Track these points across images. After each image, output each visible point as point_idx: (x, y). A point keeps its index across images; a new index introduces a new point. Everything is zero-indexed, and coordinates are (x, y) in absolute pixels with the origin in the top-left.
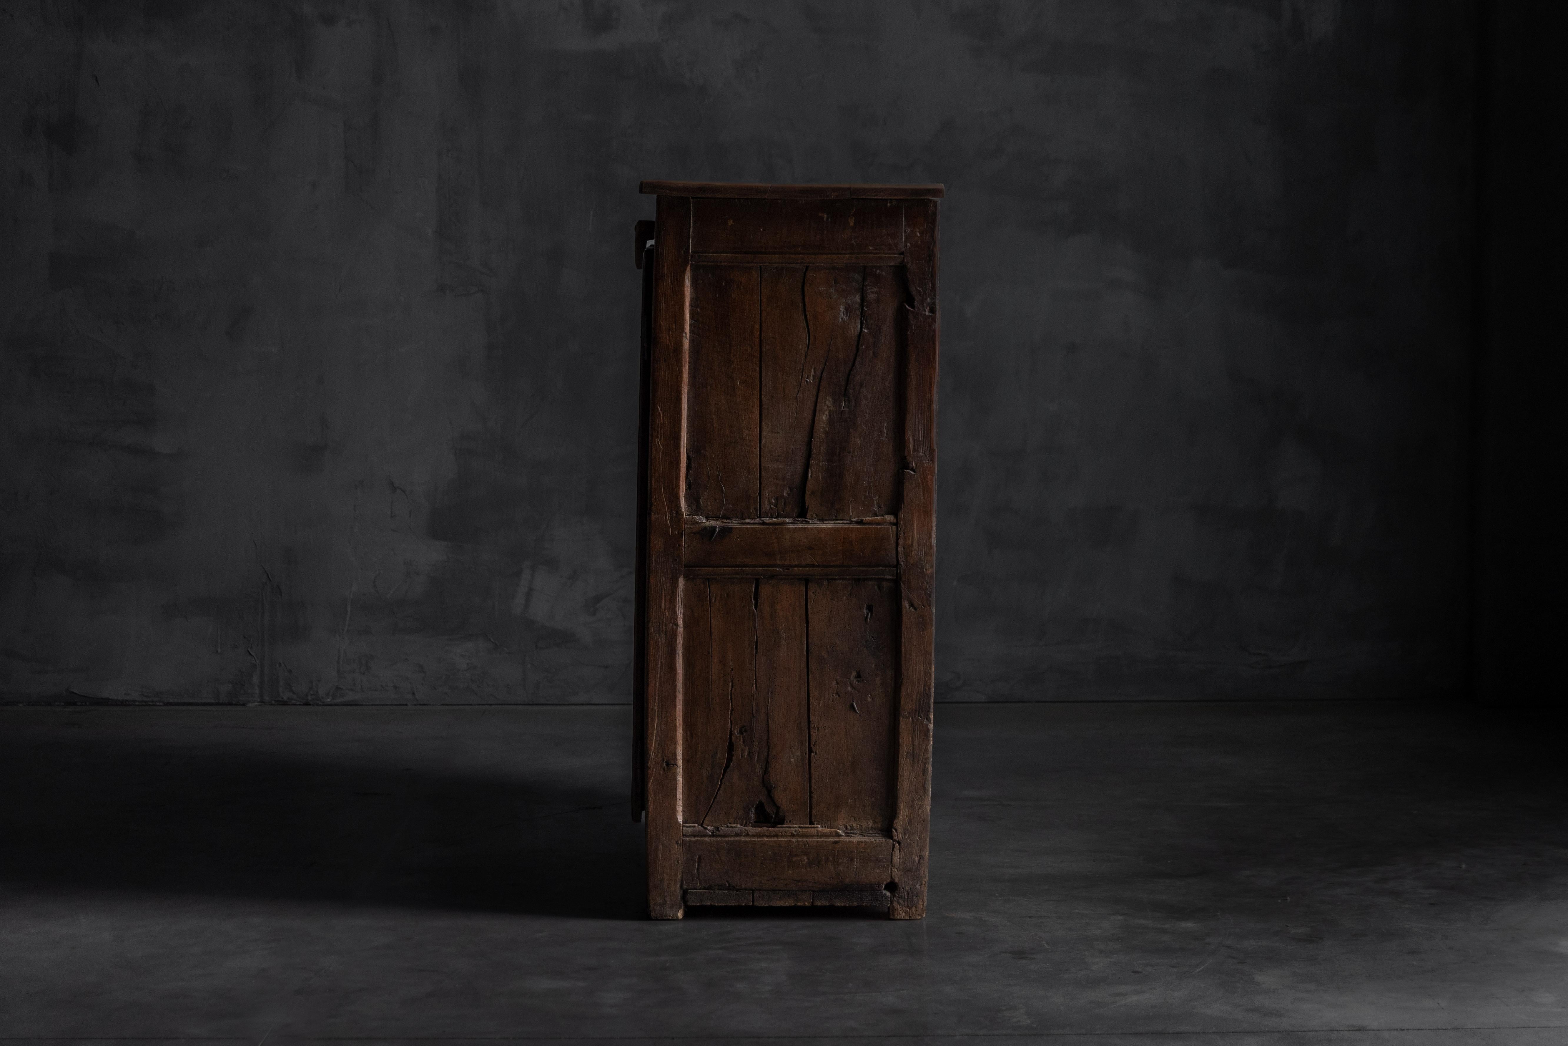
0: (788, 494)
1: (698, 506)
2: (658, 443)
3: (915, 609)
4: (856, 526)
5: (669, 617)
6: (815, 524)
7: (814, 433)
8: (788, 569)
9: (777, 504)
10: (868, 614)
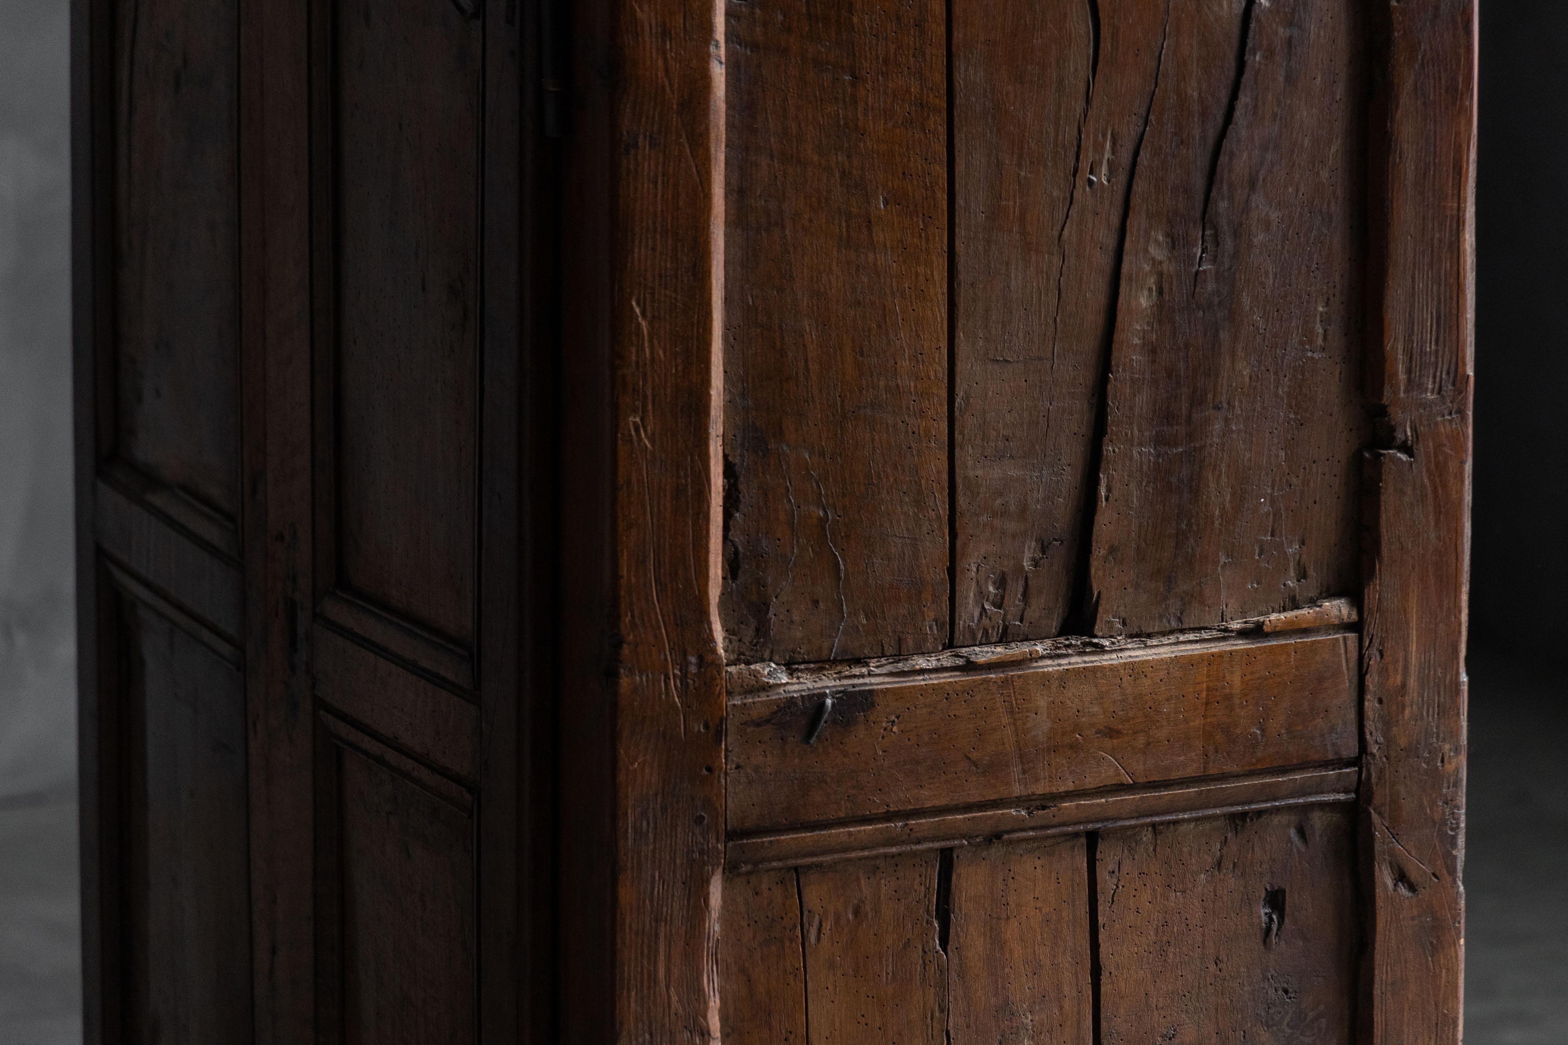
0: (1036, 563)
1: (762, 629)
2: (637, 430)
3: (1412, 888)
4: (1241, 645)
5: (681, 1011)
6: (1121, 650)
7: (1115, 354)
8: (1044, 808)
9: (1003, 597)
10: (1271, 920)
